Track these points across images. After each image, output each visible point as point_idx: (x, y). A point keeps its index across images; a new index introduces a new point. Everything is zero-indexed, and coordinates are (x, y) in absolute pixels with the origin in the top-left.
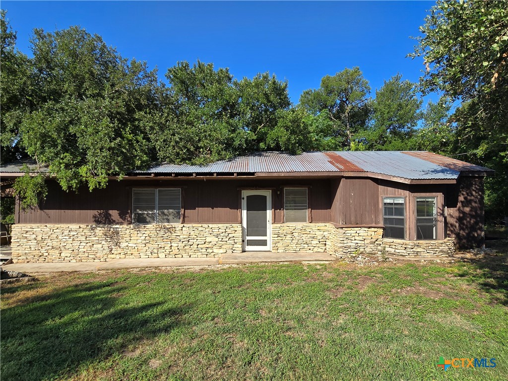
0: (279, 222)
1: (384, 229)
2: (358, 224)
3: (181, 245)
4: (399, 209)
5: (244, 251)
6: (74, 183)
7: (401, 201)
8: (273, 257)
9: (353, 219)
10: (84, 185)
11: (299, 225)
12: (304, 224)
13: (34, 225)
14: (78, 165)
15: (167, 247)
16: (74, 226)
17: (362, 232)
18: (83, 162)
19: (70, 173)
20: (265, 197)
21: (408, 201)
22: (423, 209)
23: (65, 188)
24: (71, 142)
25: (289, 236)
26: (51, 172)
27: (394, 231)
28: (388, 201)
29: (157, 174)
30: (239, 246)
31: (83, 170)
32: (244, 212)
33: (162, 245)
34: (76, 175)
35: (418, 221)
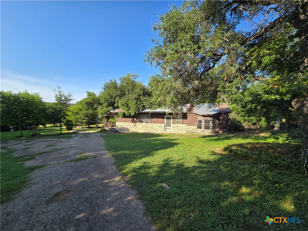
0: (174, 124)
1: (198, 126)
2: (191, 125)
3: (150, 129)
4: (200, 121)
5: (165, 131)
6: (128, 114)
7: (201, 119)
8: (172, 132)
9: (190, 123)
10: (130, 114)
11: (179, 125)
12: (181, 124)
13: (120, 123)
14: (129, 110)
15: (147, 129)
16: (128, 123)
17: (192, 127)
18: (130, 110)
19: (128, 112)
20: (171, 117)
21: (203, 119)
22: (206, 122)
23: (127, 115)
24: (127, 105)
25: (176, 128)
26: (124, 111)
27: (199, 127)
28: (199, 119)
29: (144, 112)
30: (164, 130)
31: (130, 111)
32: (165, 120)
33: (146, 128)
34: (129, 112)
35: (205, 125)
